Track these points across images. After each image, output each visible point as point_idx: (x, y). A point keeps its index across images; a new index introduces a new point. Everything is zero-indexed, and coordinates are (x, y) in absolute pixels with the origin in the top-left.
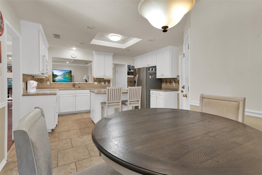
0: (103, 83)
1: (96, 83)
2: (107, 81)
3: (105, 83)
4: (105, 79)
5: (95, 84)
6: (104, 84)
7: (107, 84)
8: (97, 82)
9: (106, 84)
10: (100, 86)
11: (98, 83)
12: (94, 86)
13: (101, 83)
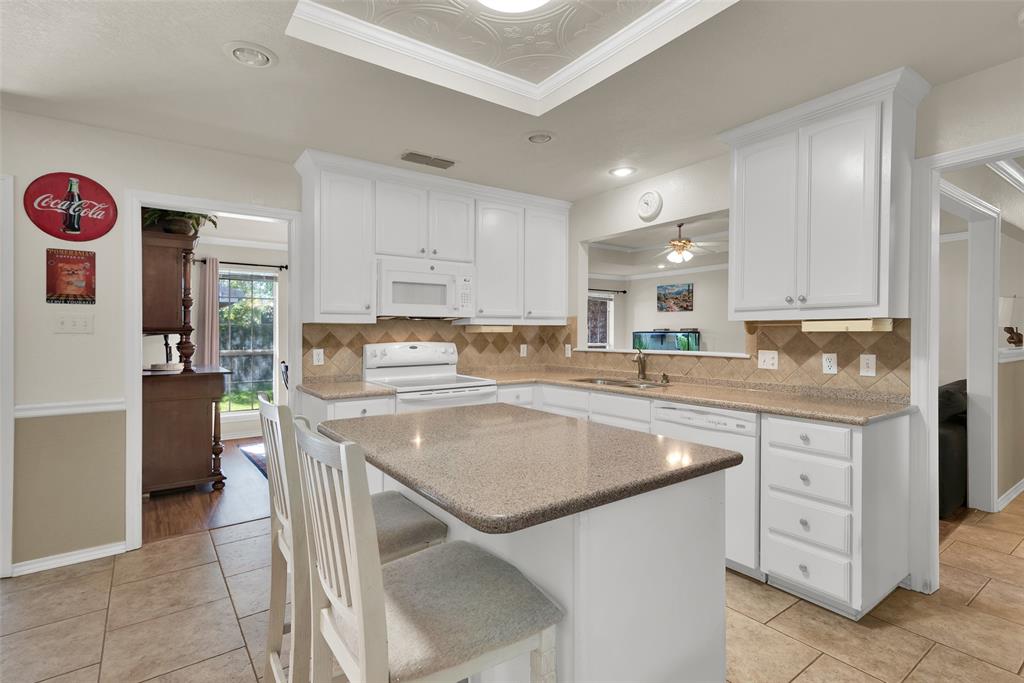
0: (828, 364)
1: (769, 360)
2: (872, 341)
3: (847, 360)
4: (806, 328)
5: (761, 365)
6: (834, 370)
7: (872, 373)
8: (774, 354)
9: (858, 368)
10: (797, 382)
11: (786, 357)
12: (751, 380)
13: (812, 361)
